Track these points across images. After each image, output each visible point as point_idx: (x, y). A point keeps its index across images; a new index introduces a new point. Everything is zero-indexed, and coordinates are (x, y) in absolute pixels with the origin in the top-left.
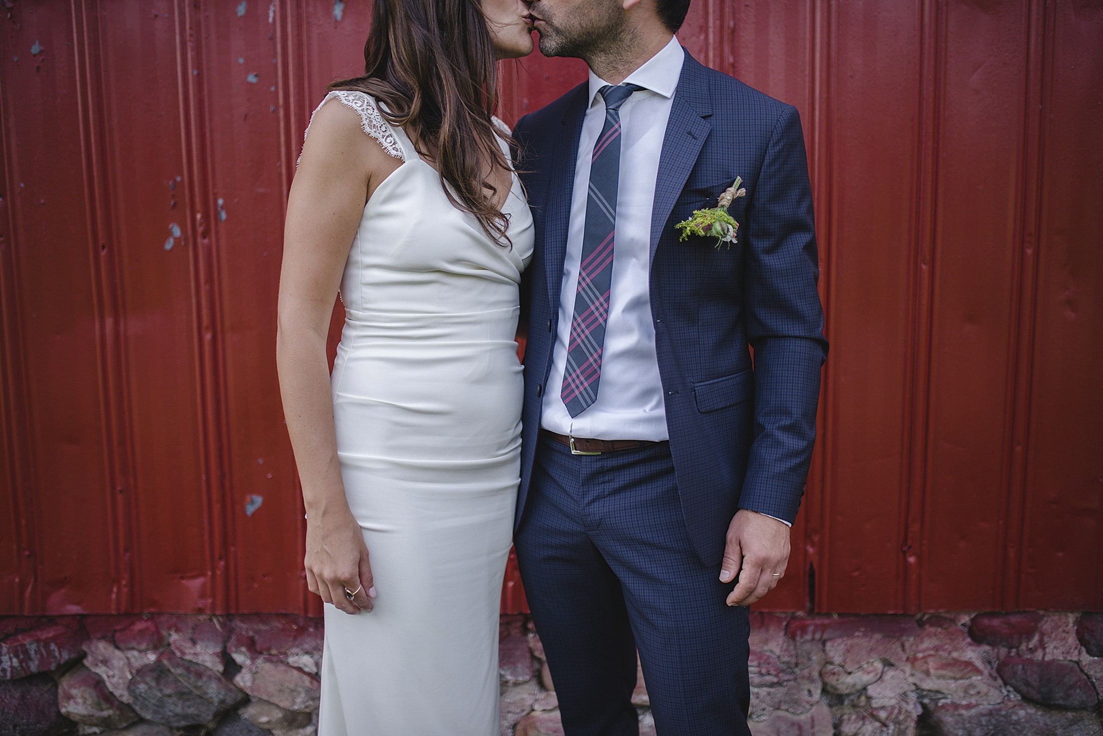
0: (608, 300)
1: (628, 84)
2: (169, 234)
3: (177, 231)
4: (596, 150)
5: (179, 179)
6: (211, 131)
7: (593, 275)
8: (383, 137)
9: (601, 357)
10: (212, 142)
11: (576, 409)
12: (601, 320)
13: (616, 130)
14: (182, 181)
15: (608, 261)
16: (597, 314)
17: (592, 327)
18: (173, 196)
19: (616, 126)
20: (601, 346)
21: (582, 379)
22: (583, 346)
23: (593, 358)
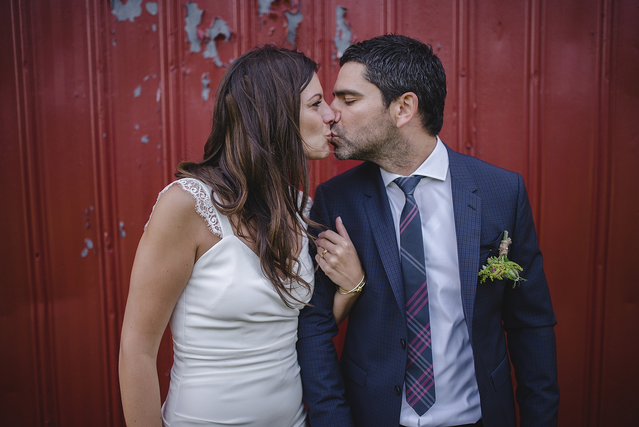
4: (402, 224)
7: (415, 313)
9: (432, 371)
11: (421, 409)
12: (427, 344)
15: (424, 302)
17: (421, 350)
20: (431, 363)
21: (422, 387)
22: (417, 364)
23: (427, 372)
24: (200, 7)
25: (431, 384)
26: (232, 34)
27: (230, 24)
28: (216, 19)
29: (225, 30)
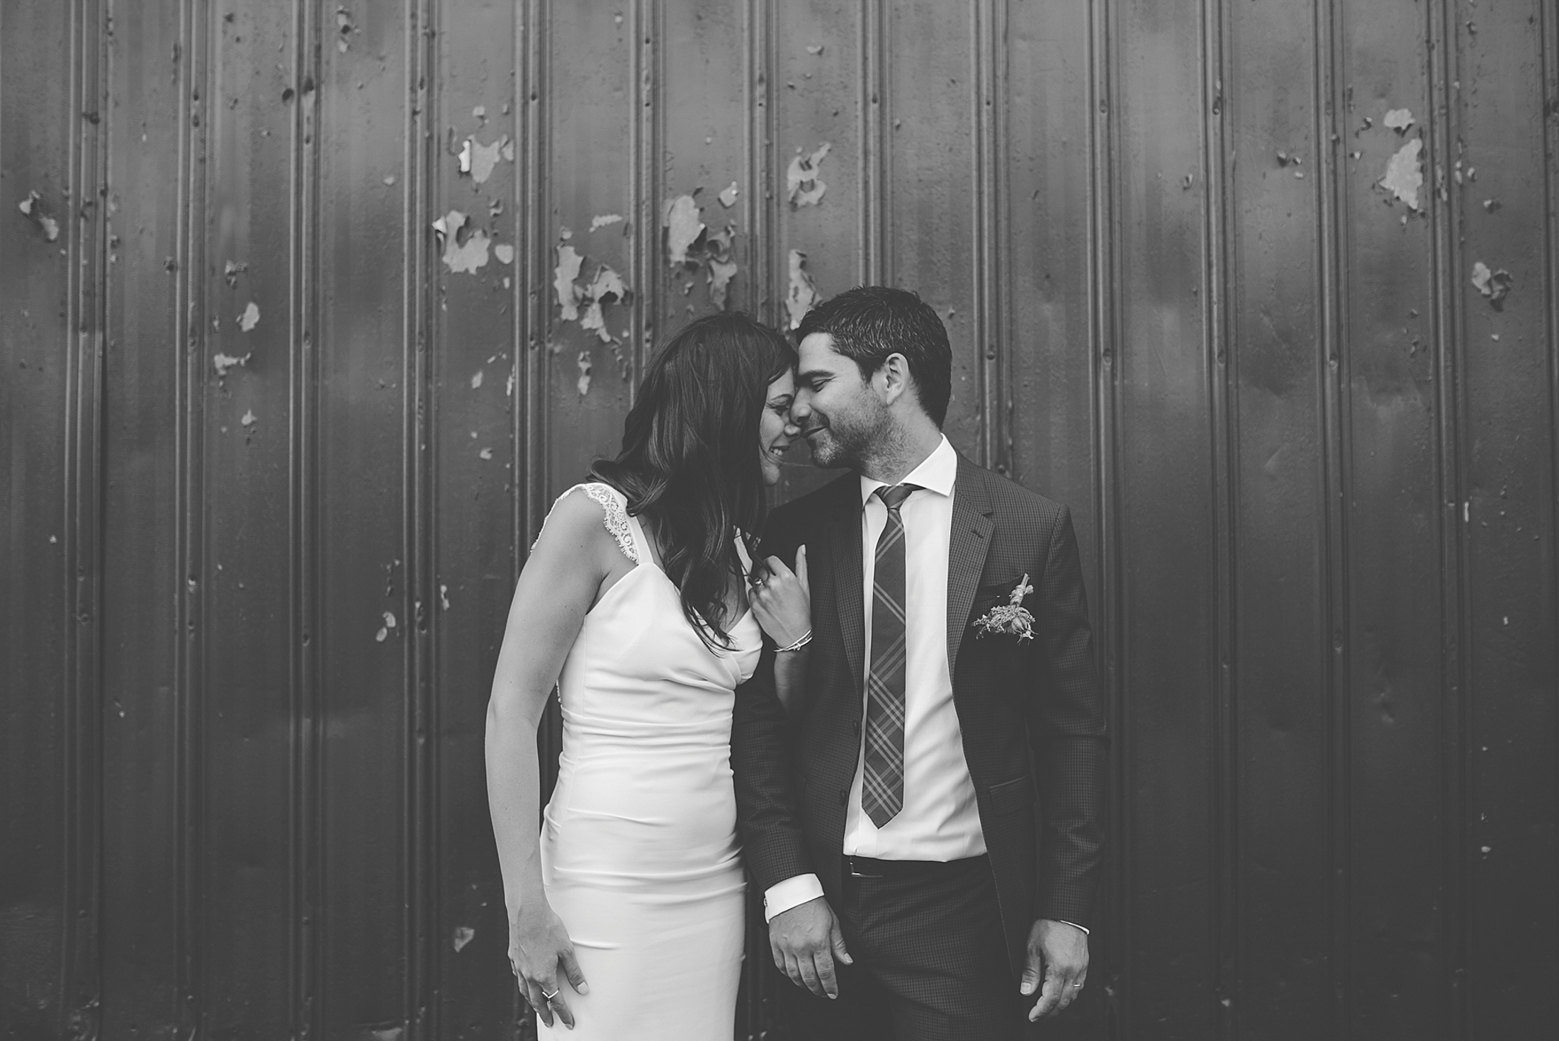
0: (903, 702)
1: (906, 484)
2: (383, 623)
3: (391, 621)
4: (878, 550)
5: (397, 563)
6: (437, 510)
7: (886, 678)
8: (622, 535)
9: (902, 762)
10: (437, 522)
11: (880, 819)
12: (898, 724)
13: (900, 530)
14: (401, 565)
15: (900, 663)
16: (893, 718)
17: (890, 732)
18: (391, 583)
19: (900, 526)
20: (902, 751)
21: (885, 787)
22: (881, 752)
23: (895, 764)
24: (578, 253)
25: (899, 783)
26: (626, 293)
27: (624, 278)
28: (603, 269)
29: (617, 288)
